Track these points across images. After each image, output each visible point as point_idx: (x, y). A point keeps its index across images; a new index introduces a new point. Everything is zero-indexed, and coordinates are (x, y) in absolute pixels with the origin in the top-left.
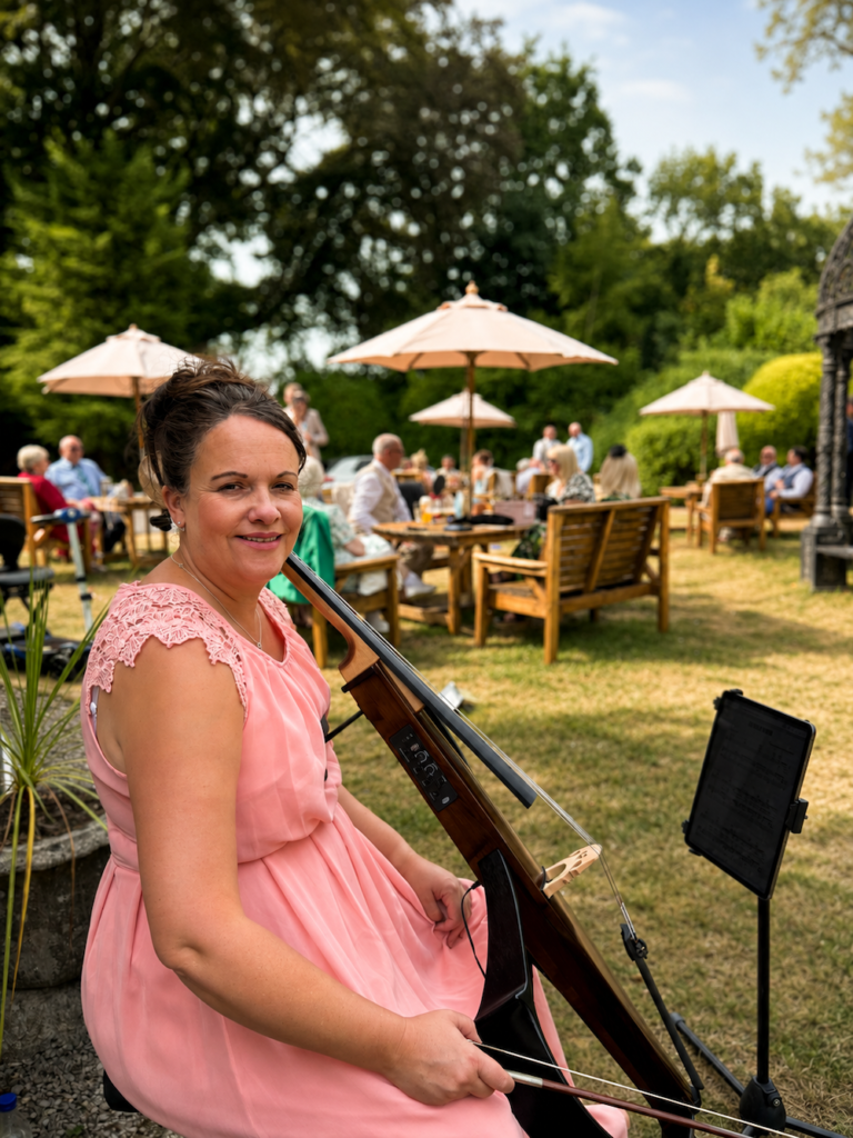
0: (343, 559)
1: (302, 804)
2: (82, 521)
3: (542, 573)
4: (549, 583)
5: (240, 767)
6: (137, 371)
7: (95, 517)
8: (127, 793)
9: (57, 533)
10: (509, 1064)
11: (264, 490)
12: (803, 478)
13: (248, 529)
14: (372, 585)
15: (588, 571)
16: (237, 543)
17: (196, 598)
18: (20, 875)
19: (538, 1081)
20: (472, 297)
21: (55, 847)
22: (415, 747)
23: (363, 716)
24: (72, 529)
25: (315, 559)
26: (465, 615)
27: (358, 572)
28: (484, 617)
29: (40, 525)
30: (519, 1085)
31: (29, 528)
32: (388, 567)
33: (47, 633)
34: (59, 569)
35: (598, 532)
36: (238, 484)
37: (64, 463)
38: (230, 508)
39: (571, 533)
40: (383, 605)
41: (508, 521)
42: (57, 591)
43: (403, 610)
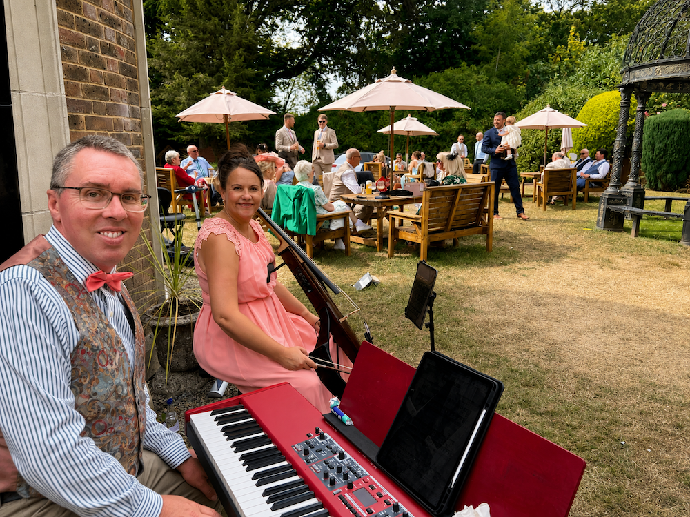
0: (322, 213)
1: (259, 286)
2: (199, 192)
3: (419, 221)
4: (423, 226)
5: (239, 273)
6: (228, 113)
7: (205, 187)
8: (206, 279)
9: (187, 197)
10: (316, 361)
11: (246, 190)
12: (604, 168)
13: (241, 201)
14: (336, 225)
15: (447, 220)
16: (238, 206)
17: (227, 222)
18: (173, 327)
19: (325, 366)
20: (393, 76)
21: (185, 318)
22: (301, 274)
23: (286, 265)
24: (194, 195)
25: (307, 212)
26: (384, 242)
27: (330, 219)
28: (392, 242)
29: (179, 193)
30: (319, 367)
31: (173, 195)
32: (345, 216)
33: (183, 245)
34: (187, 214)
35: (453, 200)
36: (239, 188)
37: (190, 159)
38: (236, 195)
39: (435, 200)
40: (342, 236)
41: (410, 193)
42: (186, 225)
43: (353, 238)
